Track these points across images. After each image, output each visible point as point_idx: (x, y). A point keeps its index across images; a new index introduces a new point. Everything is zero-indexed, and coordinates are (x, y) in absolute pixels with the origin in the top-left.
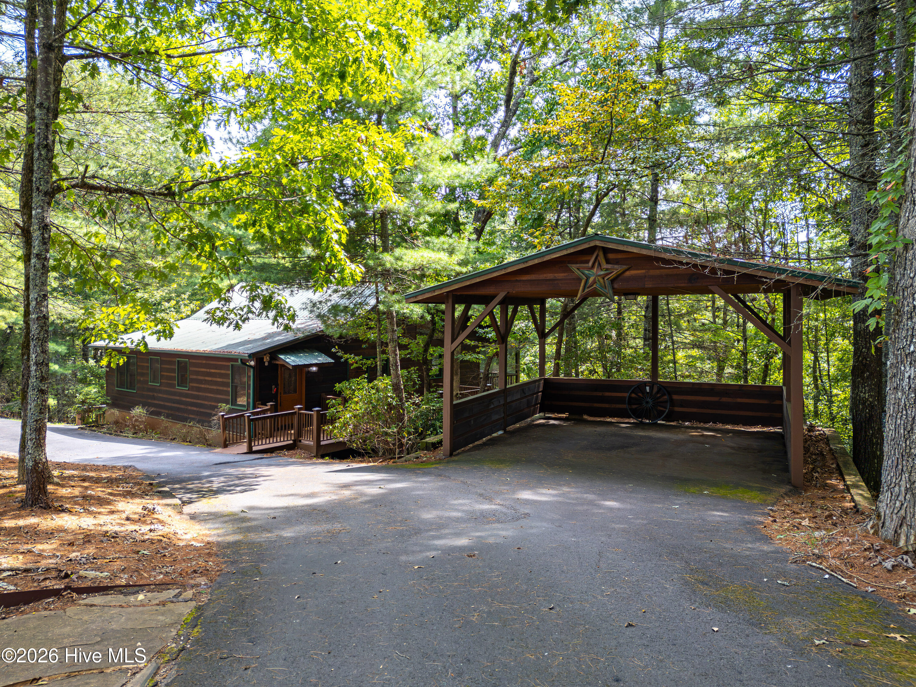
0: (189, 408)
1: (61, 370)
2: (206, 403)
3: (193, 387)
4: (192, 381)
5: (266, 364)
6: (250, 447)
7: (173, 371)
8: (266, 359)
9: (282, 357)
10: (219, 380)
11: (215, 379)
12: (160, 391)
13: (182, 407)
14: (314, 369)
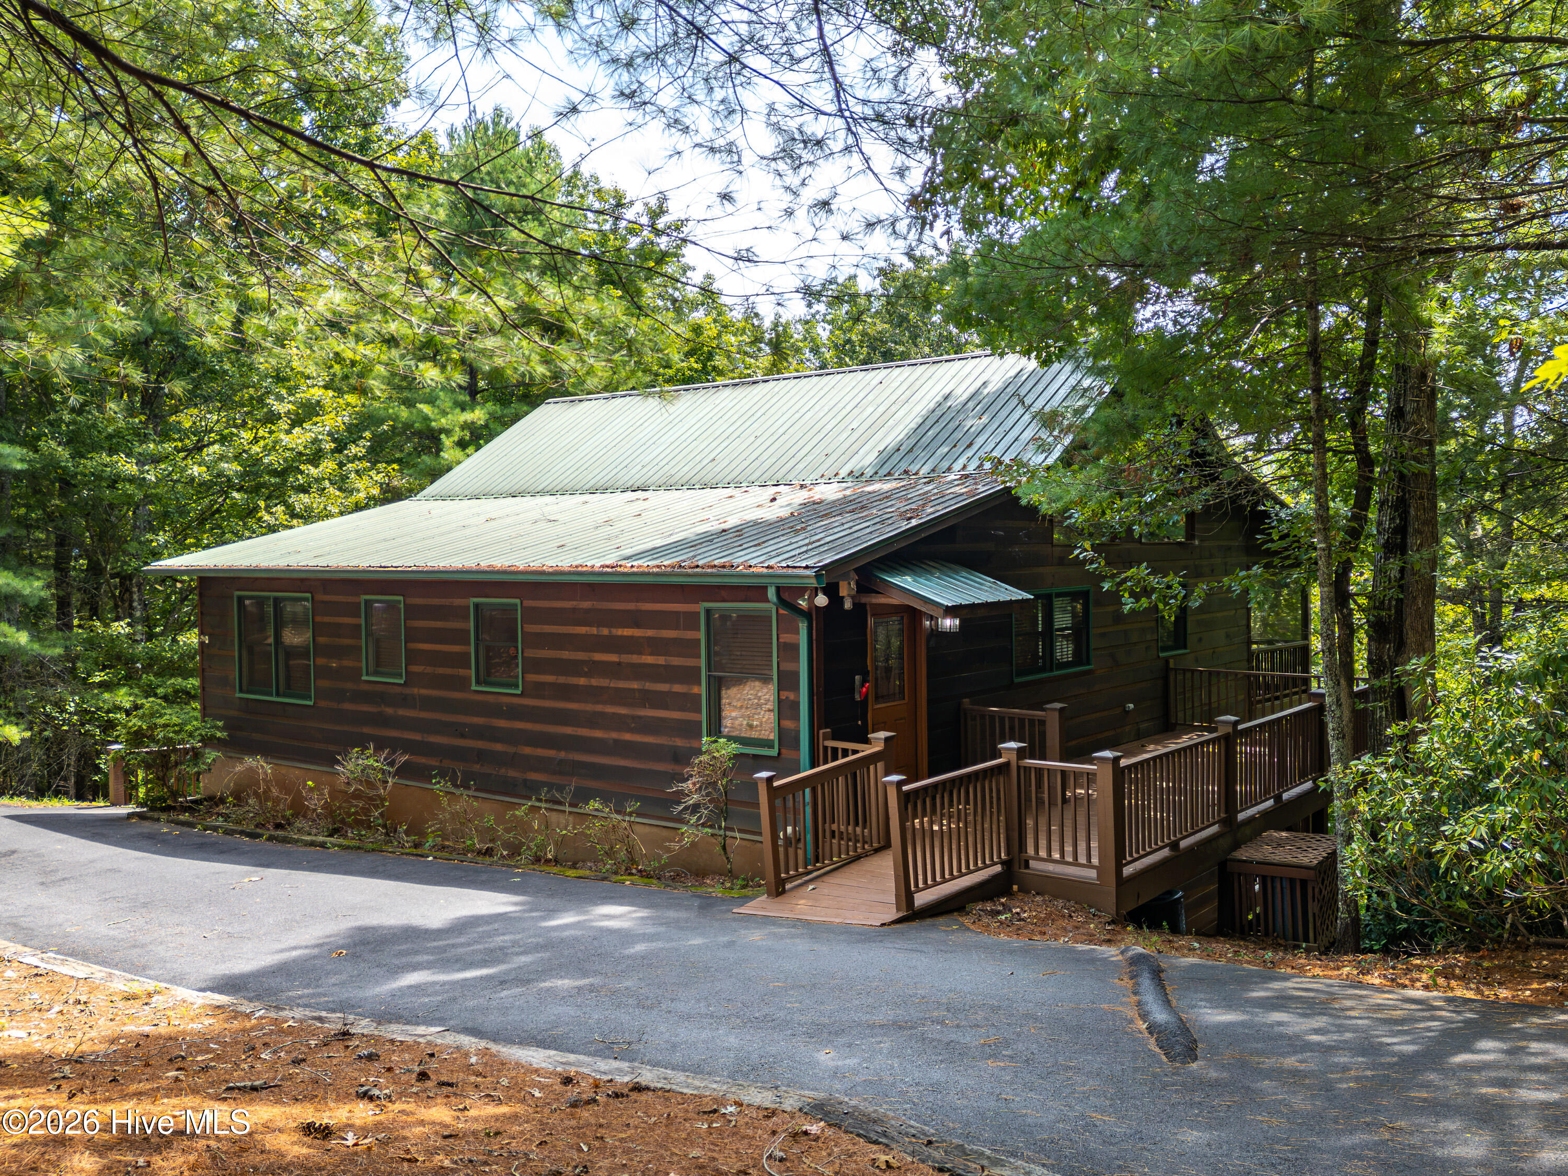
0: (528, 750)
1: (36, 646)
2: (598, 734)
3: (541, 685)
4: (533, 665)
5: (848, 605)
6: (906, 894)
7: (461, 637)
8: (846, 590)
9: (906, 581)
10: (649, 659)
11: (635, 659)
12: (405, 701)
13: (499, 747)
14: (949, 623)
